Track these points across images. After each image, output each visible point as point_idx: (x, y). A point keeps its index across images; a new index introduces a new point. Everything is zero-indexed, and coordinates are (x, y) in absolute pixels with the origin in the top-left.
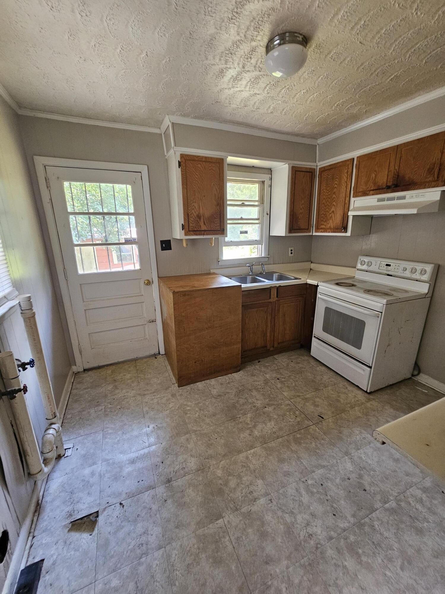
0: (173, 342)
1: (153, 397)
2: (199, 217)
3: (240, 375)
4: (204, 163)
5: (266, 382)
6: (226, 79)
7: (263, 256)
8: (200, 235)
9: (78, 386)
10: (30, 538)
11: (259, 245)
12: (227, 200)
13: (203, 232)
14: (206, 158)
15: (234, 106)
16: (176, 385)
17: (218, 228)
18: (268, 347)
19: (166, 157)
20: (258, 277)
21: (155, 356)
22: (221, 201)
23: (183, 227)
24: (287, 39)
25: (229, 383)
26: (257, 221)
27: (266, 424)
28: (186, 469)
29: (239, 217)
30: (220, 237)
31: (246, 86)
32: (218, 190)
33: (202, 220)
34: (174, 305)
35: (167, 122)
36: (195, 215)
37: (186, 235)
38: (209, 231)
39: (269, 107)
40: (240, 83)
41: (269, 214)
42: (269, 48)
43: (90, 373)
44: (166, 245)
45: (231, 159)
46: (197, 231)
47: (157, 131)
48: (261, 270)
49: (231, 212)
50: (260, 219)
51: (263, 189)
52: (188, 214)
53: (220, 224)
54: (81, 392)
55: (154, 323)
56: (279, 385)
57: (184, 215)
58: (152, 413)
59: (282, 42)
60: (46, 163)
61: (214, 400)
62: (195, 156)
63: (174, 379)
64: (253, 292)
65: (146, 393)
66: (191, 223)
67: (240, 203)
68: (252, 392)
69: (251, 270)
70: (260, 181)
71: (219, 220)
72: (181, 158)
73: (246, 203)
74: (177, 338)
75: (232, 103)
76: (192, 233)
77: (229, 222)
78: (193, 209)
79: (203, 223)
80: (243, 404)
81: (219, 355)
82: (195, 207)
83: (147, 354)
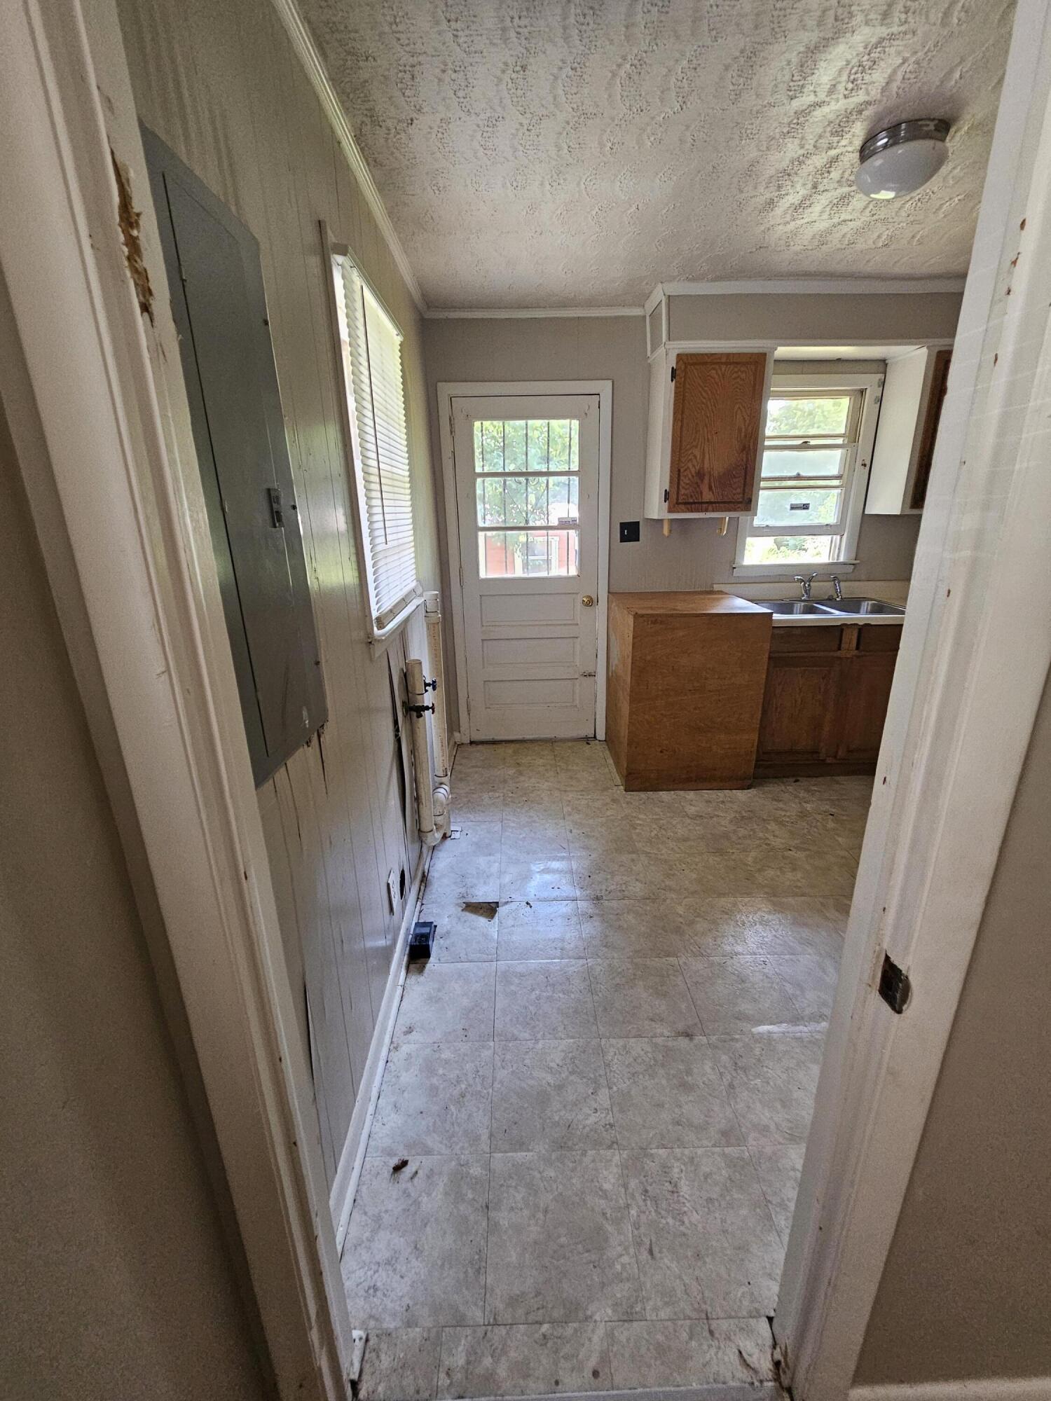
0: (625, 708)
1: (581, 797)
2: (700, 475)
3: (749, 795)
4: (723, 368)
5: (803, 815)
6: (778, 211)
7: (842, 559)
8: (697, 511)
9: (464, 761)
10: (419, 903)
11: (835, 537)
12: (764, 438)
13: (704, 505)
14: (728, 355)
15: (798, 248)
16: (622, 787)
17: (739, 497)
18: (822, 756)
19: (649, 361)
20: (822, 605)
21: (587, 740)
22: (752, 441)
23: (667, 496)
24: (902, 134)
25: (723, 802)
26: (836, 483)
27: (783, 873)
28: (626, 893)
29: (794, 474)
30: (743, 517)
31: (822, 212)
32: (747, 418)
33: (706, 481)
34: (634, 638)
35: (658, 296)
36: (693, 470)
37: (670, 511)
38: (718, 503)
39: (879, 237)
40: (810, 210)
41: (869, 466)
42: (866, 152)
43: (480, 747)
44: (630, 532)
45: (783, 351)
46: (695, 503)
47: (637, 312)
48: (832, 592)
49: (771, 463)
50: (845, 476)
51: (861, 408)
52: (679, 470)
53: (744, 490)
54: (468, 771)
55: (592, 678)
56: (831, 825)
57: (671, 472)
58: (577, 816)
59: (891, 141)
60: (453, 393)
61: (689, 821)
62: (706, 354)
63: (618, 778)
64: (798, 632)
65: (568, 789)
66: (683, 488)
67: (799, 442)
68: (768, 824)
69: (806, 592)
70: (856, 390)
71: (742, 482)
72: (677, 363)
73: (813, 442)
74: (632, 701)
75: (792, 243)
76: (683, 507)
77: (763, 484)
78: (691, 460)
79: (707, 486)
80: (745, 837)
81: (710, 747)
82: (695, 457)
83: (574, 734)
